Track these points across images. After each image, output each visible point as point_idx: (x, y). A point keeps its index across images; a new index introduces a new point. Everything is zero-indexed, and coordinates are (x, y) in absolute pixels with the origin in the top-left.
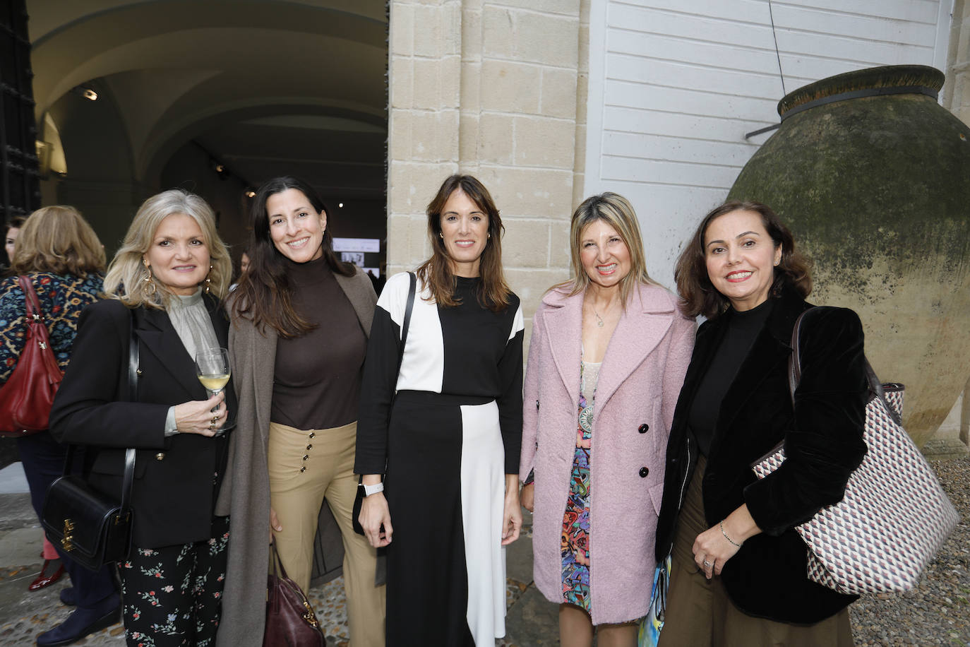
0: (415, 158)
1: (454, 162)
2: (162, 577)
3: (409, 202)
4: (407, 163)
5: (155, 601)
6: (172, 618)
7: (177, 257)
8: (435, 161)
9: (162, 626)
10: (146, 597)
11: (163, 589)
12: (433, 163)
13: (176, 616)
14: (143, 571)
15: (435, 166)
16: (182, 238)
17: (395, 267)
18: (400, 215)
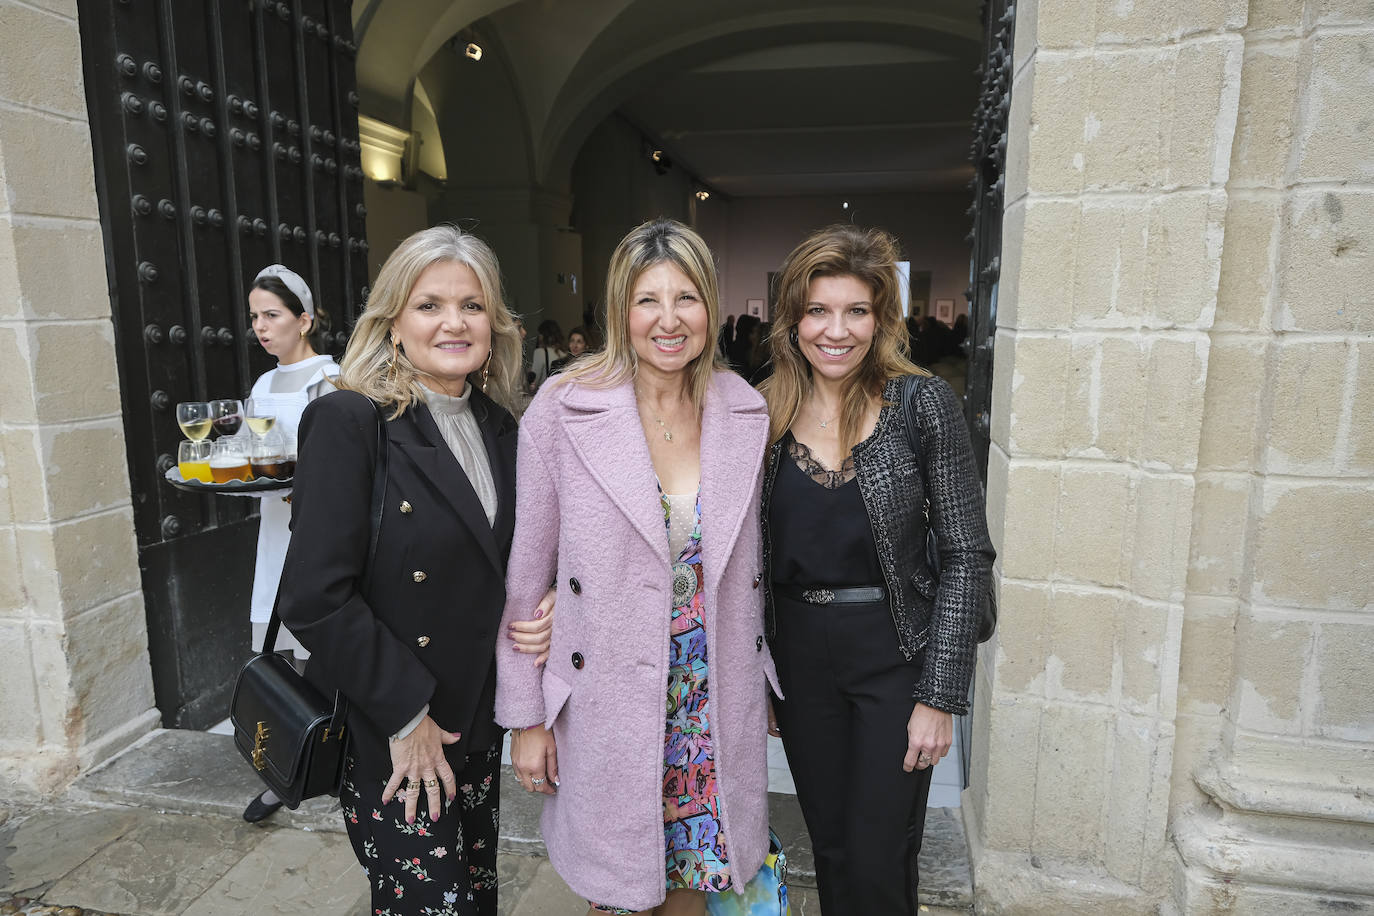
0: (1106, 37)
1: (1231, 30)
2: (428, 834)
3: (1079, 161)
4: (1080, 54)
5: (421, 874)
6: (450, 897)
7: (445, 327)
8: (1165, 36)
9: (437, 911)
10: (407, 867)
11: (431, 853)
12: (1159, 44)
13: (456, 895)
14: (398, 826)
15: (1162, 53)
16: (453, 298)
17: (1028, 335)
18: (1050, 201)
